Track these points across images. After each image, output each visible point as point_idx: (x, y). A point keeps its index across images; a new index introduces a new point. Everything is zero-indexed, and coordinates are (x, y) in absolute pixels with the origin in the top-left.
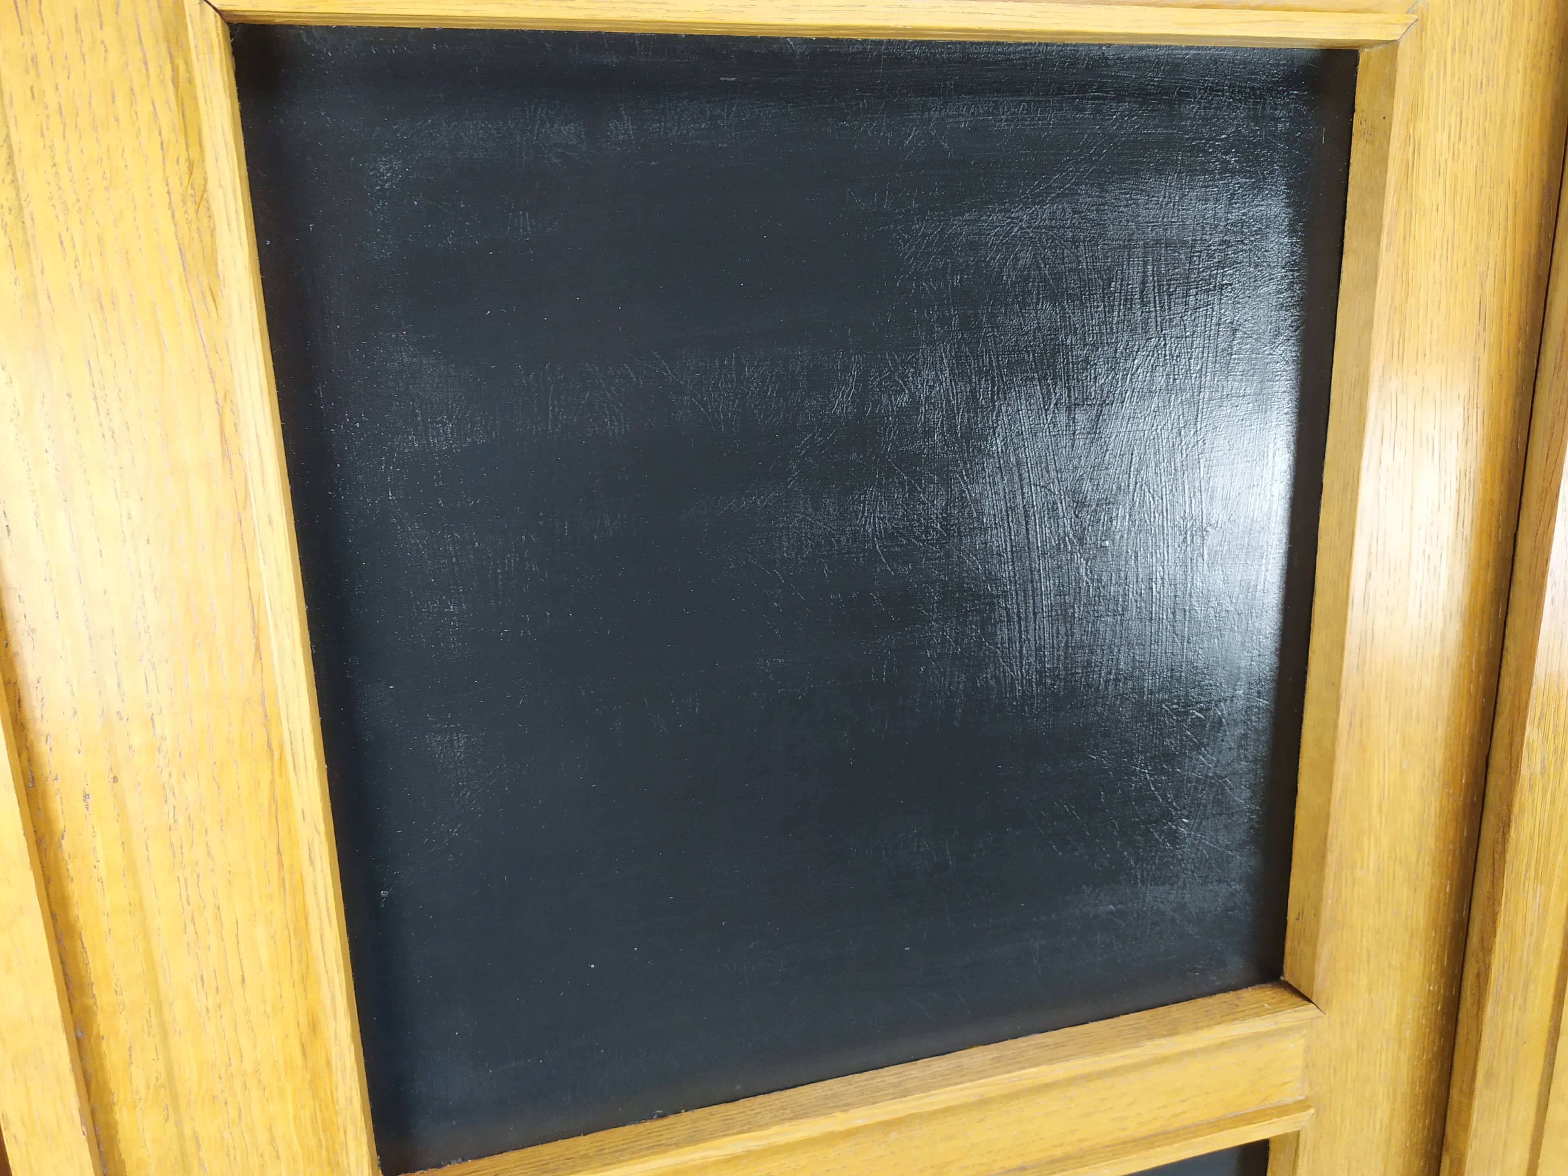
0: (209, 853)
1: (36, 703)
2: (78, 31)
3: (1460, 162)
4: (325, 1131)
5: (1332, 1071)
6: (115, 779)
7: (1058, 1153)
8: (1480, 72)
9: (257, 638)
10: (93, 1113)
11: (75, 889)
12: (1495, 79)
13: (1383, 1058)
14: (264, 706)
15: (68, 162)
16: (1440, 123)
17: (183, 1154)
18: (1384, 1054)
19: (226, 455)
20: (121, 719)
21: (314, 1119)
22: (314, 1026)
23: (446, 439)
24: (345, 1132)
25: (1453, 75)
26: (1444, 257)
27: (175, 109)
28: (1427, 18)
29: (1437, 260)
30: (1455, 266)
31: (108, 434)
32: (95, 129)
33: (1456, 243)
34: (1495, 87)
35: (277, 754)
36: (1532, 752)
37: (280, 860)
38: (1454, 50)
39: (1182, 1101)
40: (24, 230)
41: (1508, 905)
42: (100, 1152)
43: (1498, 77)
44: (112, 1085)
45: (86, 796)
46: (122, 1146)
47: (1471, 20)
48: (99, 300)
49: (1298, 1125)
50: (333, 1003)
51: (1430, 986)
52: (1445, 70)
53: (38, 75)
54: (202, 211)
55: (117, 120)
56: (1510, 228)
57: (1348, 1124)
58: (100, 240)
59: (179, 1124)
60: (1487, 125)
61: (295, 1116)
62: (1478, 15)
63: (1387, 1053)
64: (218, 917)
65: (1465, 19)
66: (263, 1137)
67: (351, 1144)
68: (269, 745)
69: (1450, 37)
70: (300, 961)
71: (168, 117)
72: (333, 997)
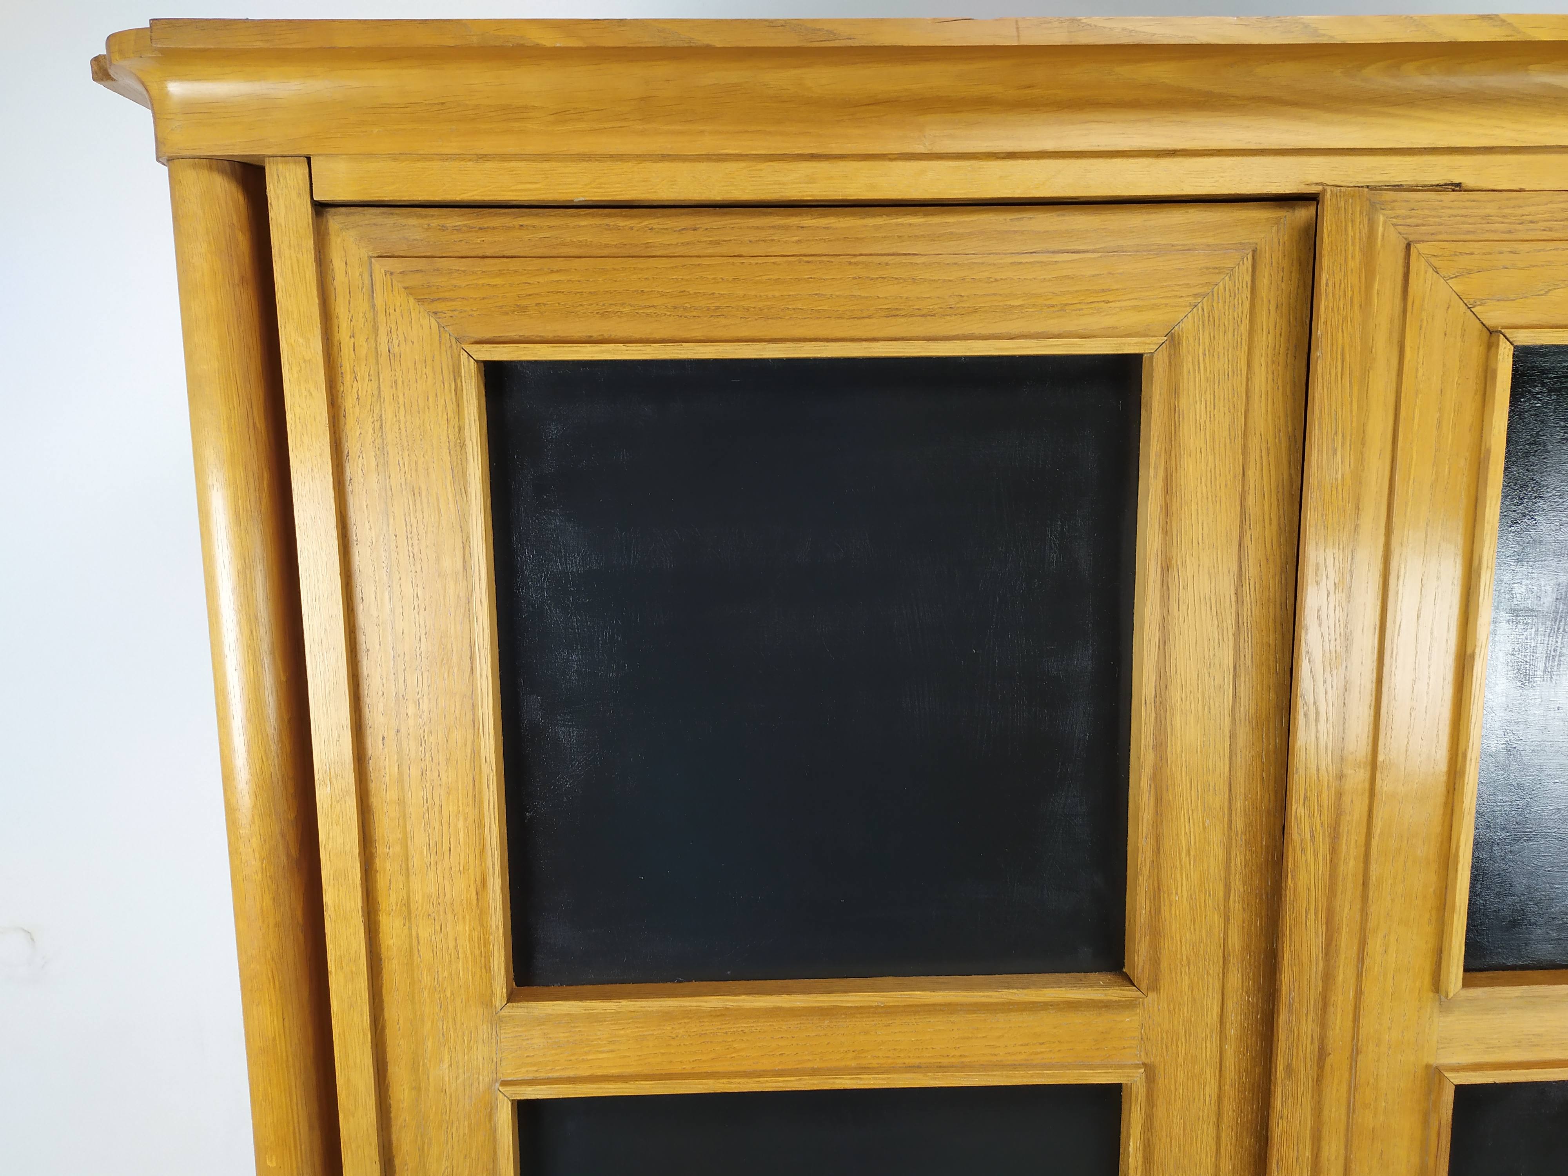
0: (439, 776)
1: (366, 687)
2: (416, 369)
3: (1217, 422)
4: (485, 946)
5: (1164, 1047)
6: (398, 731)
7: (945, 1061)
8: (1226, 367)
9: (472, 663)
10: (369, 913)
11: (373, 786)
12: (1239, 372)
13: (1208, 1045)
14: (472, 699)
15: (406, 427)
16: (1198, 399)
17: (411, 948)
18: (1208, 1042)
19: (465, 569)
20: (404, 699)
21: (479, 938)
22: (484, 882)
23: (576, 566)
24: (493, 946)
25: (1205, 370)
26: (1209, 481)
27: (455, 403)
28: (1183, 337)
29: (1203, 483)
30: (1218, 487)
31: (411, 555)
32: (419, 412)
33: (1218, 472)
34: (1239, 376)
35: (476, 727)
36: (1301, 823)
37: (474, 784)
38: (1204, 354)
39: (1041, 1044)
40: (384, 458)
41: (1293, 937)
42: (370, 937)
43: (1241, 370)
44: (380, 899)
45: (384, 738)
46: (381, 935)
47: (1216, 337)
48: (413, 491)
49: (1130, 1079)
50: (493, 868)
51: (1249, 997)
52: (1199, 368)
53: (396, 389)
54: (463, 450)
55: (428, 408)
56: (1265, 463)
57: (1181, 1091)
58: (416, 463)
59: (410, 928)
60: (1235, 399)
61: (469, 935)
62: (1222, 334)
63: (1211, 1041)
64: (441, 812)
65: (1212, 335)
66: (452, 944)
67: (496, 954)
68: (474, 722)
69: (1201, 347)
70: (480, 843)
71: (451, 407)
72: (493, 865)
